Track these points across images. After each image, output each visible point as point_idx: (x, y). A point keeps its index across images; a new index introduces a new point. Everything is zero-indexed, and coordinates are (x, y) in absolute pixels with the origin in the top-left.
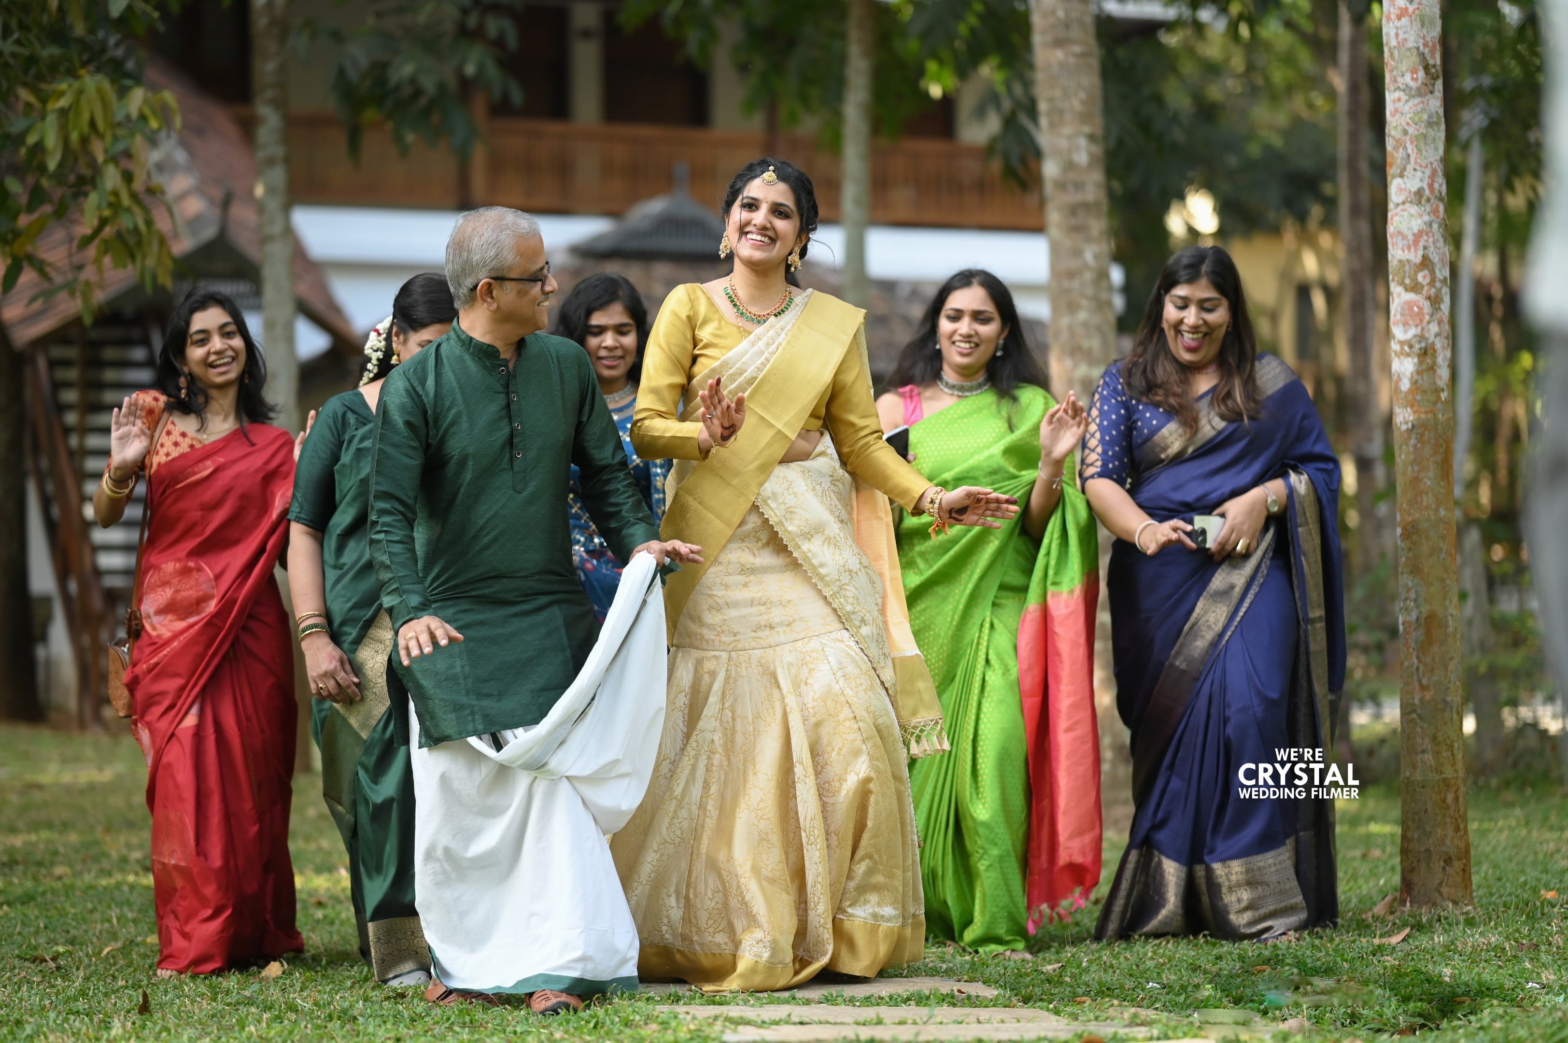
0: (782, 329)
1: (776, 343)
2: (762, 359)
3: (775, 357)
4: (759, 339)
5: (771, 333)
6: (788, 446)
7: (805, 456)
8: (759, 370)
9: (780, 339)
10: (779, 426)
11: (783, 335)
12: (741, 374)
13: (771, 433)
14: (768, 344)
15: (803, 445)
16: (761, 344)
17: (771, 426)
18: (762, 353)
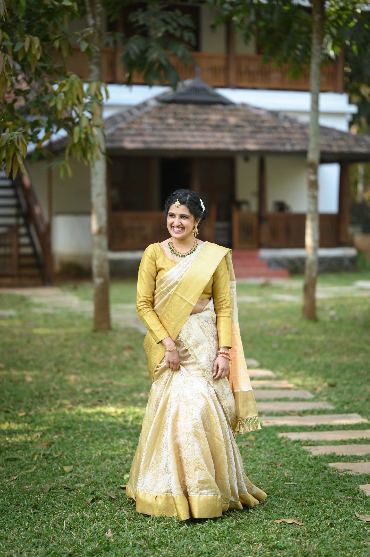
0: (190, 261)
1: (187, 267)
2: (181, 274)
3: (186, 273)
4: (180, 266)
5: (185, 263)
6: (193, 308)
7: (201, 311)
8: (180, 278)
9: (189, 265)
10: (188, 301)
11: (190, 264)
12: (172, 280)
13: (186, 303)
14: (183, 268)
15: (200, 307)
16: (180, 268)
17: (185, 301)
18: (181, 271)
